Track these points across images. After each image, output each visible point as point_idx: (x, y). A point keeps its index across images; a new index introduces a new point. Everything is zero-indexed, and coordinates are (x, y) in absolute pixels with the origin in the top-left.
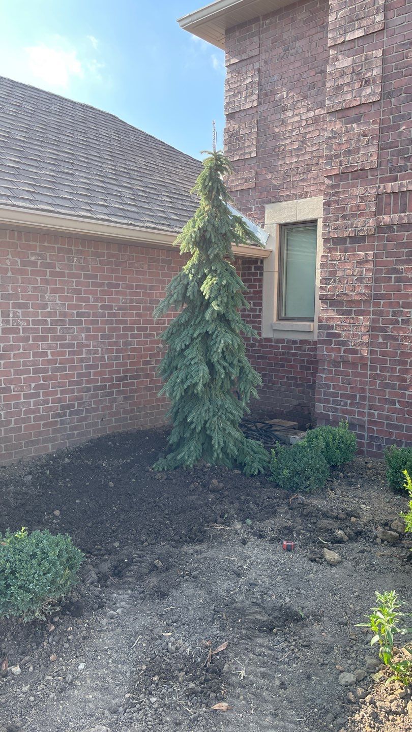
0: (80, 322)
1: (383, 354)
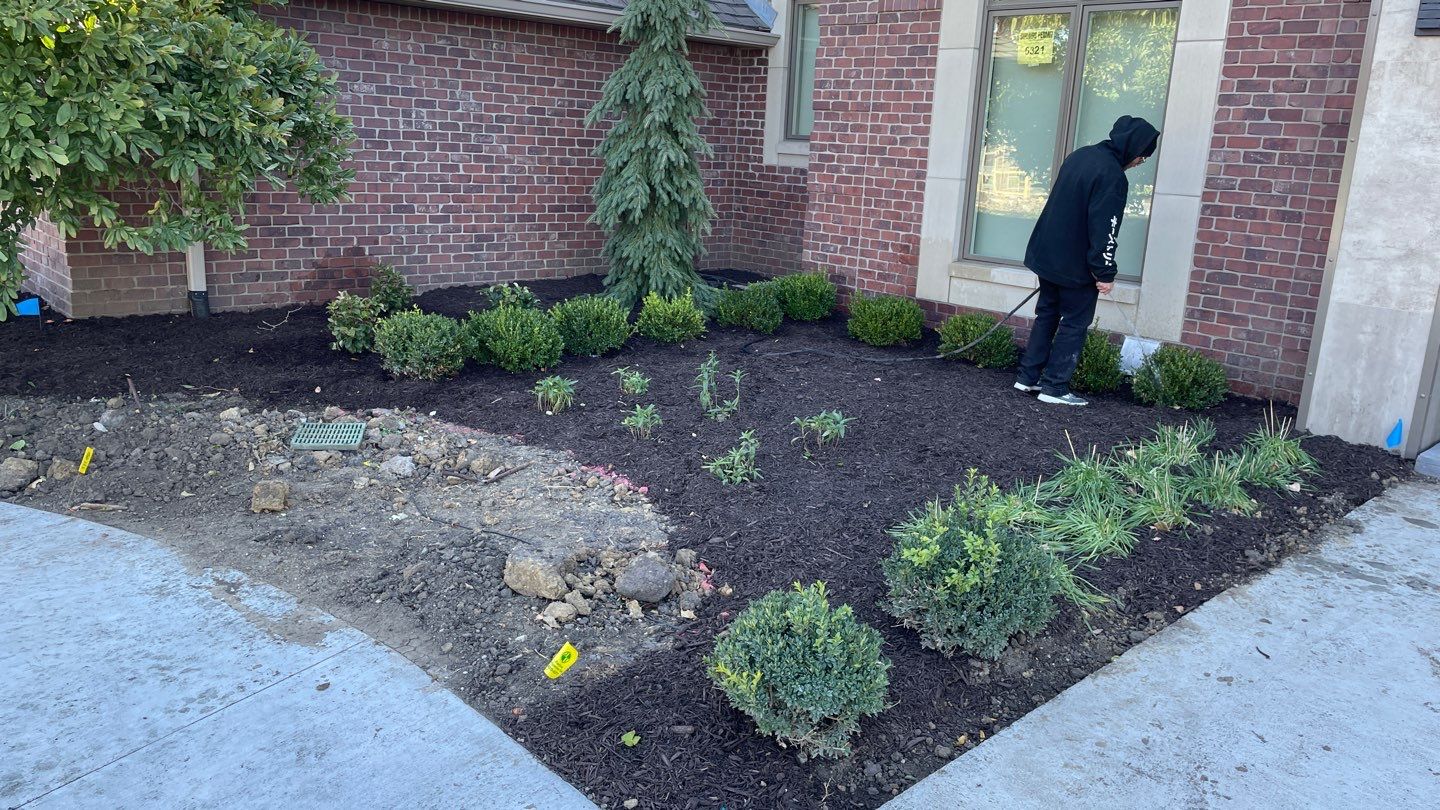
1: (879, 183)
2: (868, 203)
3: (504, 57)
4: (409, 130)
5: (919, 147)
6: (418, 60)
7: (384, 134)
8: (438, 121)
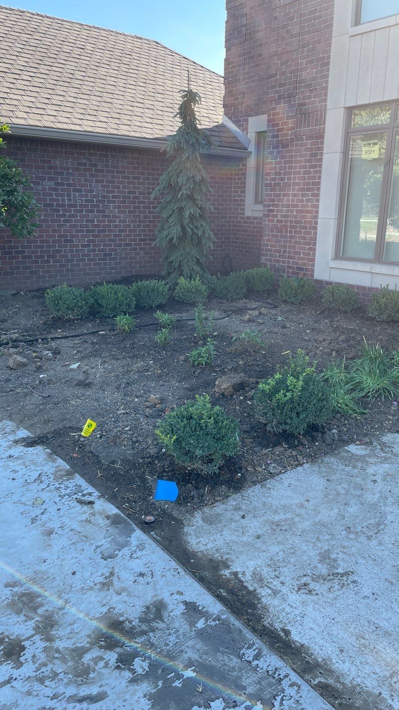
0: (114, 202)
1: (296, 222)
2: (291, 232)
3: (115, 167)
4: (70, 203)
5: (315, 203)
6: (74, 169)
7: (58, 205)
8: (84, 199)
